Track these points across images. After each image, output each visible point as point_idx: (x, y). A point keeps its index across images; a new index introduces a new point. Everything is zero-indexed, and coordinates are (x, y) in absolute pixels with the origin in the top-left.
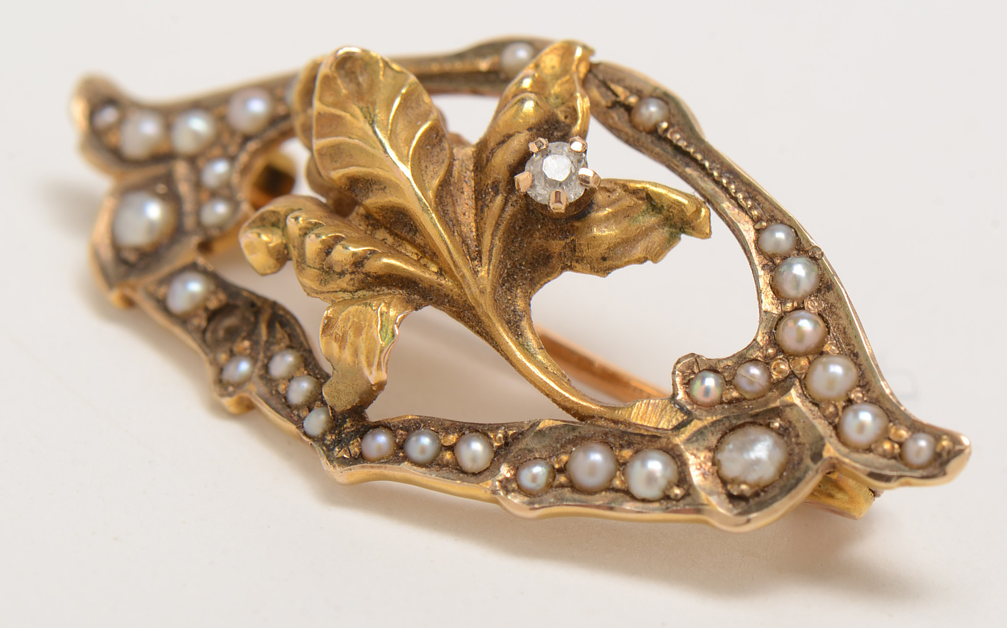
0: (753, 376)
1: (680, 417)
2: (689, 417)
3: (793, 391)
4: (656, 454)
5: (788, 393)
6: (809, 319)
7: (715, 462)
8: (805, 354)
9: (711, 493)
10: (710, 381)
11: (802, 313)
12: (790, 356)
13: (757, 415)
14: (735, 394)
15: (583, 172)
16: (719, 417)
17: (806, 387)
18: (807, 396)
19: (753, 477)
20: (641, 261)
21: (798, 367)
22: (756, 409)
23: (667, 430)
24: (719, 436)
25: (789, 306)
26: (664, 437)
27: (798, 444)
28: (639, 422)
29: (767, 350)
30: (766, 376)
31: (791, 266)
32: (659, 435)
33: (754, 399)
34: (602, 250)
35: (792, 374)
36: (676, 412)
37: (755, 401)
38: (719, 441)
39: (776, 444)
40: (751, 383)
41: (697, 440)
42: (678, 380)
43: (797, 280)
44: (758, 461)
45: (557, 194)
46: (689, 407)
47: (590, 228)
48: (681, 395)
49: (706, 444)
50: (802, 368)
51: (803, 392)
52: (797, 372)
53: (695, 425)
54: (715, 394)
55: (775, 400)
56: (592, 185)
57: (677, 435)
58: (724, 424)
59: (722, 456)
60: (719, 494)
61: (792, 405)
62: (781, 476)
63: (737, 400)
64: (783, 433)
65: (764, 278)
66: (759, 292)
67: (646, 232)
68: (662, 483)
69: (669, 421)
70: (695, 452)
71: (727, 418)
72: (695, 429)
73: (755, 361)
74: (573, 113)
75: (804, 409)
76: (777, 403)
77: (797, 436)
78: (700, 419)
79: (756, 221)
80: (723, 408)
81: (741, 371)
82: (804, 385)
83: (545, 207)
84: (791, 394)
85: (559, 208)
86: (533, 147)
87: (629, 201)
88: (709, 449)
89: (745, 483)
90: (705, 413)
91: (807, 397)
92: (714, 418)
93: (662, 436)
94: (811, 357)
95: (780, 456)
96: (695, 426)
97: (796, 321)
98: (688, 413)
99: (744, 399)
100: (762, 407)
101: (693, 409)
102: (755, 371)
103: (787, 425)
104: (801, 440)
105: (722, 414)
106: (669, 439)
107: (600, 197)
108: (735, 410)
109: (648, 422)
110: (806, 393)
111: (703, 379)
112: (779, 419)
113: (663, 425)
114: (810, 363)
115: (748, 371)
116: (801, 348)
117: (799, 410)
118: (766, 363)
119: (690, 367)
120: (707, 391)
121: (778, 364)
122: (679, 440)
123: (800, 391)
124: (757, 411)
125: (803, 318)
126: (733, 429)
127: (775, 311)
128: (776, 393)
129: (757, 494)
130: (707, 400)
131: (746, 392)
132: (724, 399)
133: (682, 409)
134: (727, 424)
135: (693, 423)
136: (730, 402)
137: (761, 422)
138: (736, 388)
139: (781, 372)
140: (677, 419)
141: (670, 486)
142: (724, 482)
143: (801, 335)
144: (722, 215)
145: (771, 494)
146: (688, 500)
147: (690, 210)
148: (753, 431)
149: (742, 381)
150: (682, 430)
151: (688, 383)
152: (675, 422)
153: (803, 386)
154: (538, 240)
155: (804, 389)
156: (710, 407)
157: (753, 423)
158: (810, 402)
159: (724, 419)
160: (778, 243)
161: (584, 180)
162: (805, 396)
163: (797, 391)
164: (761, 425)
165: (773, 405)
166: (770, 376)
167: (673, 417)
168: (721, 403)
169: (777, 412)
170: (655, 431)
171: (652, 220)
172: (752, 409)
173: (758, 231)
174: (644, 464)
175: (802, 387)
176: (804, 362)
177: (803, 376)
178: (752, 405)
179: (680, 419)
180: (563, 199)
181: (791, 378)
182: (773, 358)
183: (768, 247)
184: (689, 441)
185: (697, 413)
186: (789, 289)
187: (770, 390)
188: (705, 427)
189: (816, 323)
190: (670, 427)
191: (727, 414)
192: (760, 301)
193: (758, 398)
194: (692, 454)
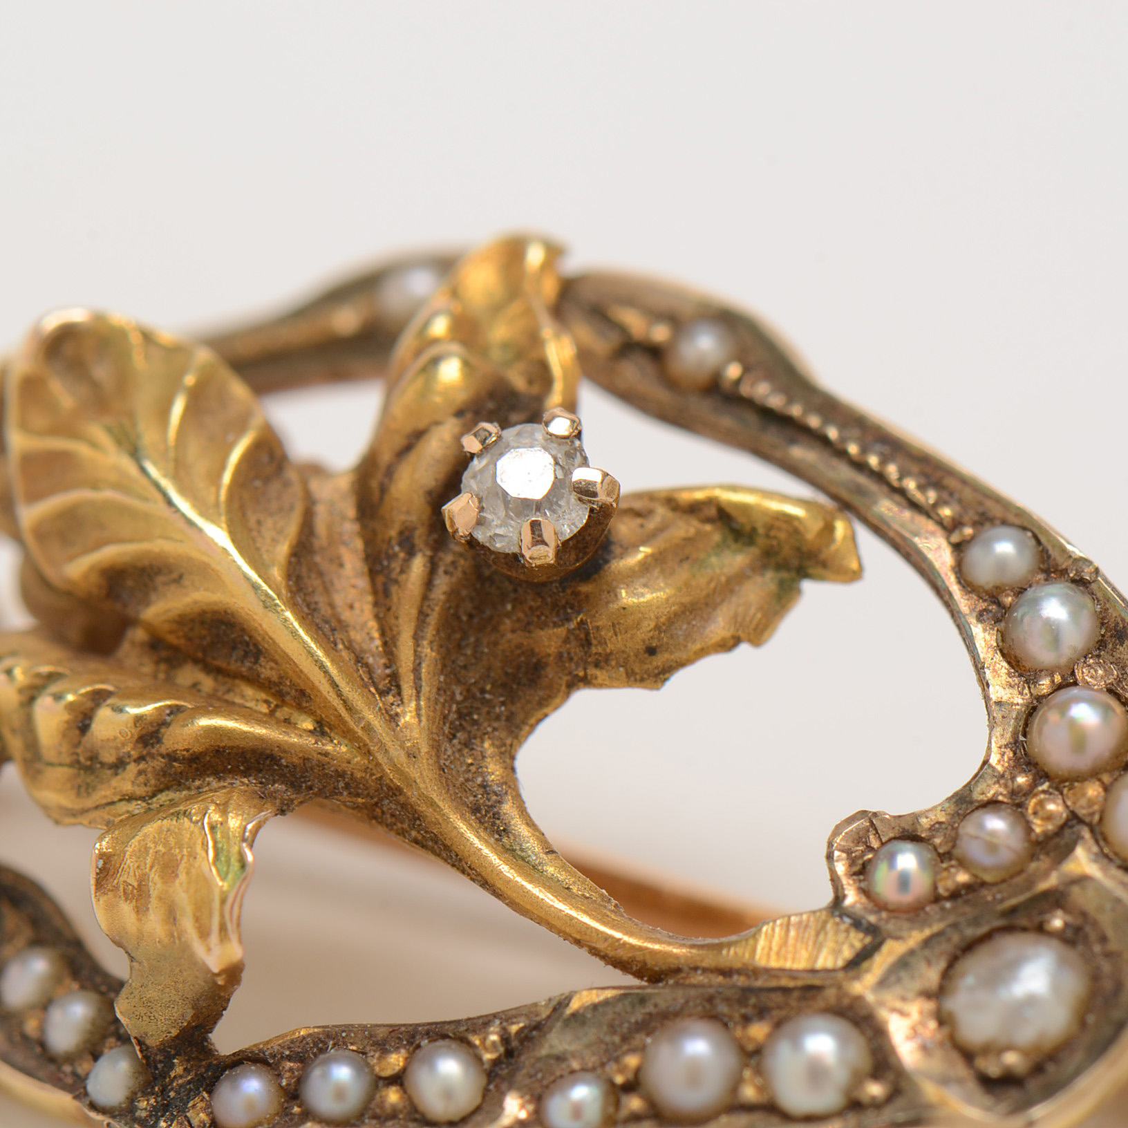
0: (993, 833)
1: (857, 940)
2: (875, 938)
3: (1080, 852)
4: (820, 1021)
5: (1071, 857)
6: (1091, 702)
7: (944, 1019)
8: (1094, 774)
9: (944, 1081)
10: (908, 860)
11: (1074, 691)
12: (1062, 782)
13: (1013, 911)
14: (962, 877)
15: (580, 474)
16: (936, 927)
17: (1105, 839)
18: (1111, 855)
19: (1027, 1034)
20: (728, 645)
21: (1083, 802)
22: (1009, 897)
23: (834, 970)
24: (943, 964)
25: (1045, 685)
26: (831, 986)
27: (1108, 955)
28: (774, 964)
29: (1013, 778)
30: (1020, 831)
31: (1036, 602)
32: (817, 982)
33: (1003, 881)
34: (645, 632)
35: (1074, 818)
36: (847, 931)
37: (1004, 886)
38: (946, 975)
39: (1062, 962)
40: (992, 847)
41: (899, 980)
42: (841, 868)
43: (1053, 632)
44: (1031, 1001)
45: (535, 526)
46: (872, 919)
47: (613, 592)
48: (852, 898)
49: (917, 985)
50: (1091, 803)
51: (1101, 850)
52: (1082, 812)
53: (891, 951)
54: (921, 884)
55: (1046, 875)
56: (602, 497)
57: (857, 977)
58: (949, 940)
59: (957, 1003)
60: (960, 1081)
61: (1082, 880)
62: (1082, 1023)
63: (969, 888)
64: (1073, 938)
65: (983, 637)
66: (979, 668)
67: (730, 586)
68: (840, 1076)
69: (836, 952)
70: (899, 1004)
71: (955, 926)
72: (891, 959)
73: (992, 804)
74: (542, 375)
75: (1108, 883)
76: (1052, 881)
77: (1103, 939)
78: (897, 938)
79: (949, 528)
80: (943, 909)
81: (968, 828)
82: (1100, 834)
83: (514, 559)
84: (1077, 857)
85: (544, 555)
86: (471, 444)
87: (684, 528)
88: (927, 995)
89: (1009, 1048)
90: (906, 925)
91: (1110, 860)
92: (927, 932)
93: (828, 983)
94: (1106, 778)
95: (1074, 984)
96: (890, 953)
97: (1064, 708)
98: (872, 930)
99: (983, 884)
100: (1021, 892)
101: (880, 919)
102: (996, 824)
103: (1079, 921)
104: (1113, 946)
105: (941, 920)
106: (840, 987)
107: (623, 528)
108: (967, 909)
109: (794, 960)
110: (1108, 854)
111: (891, 859)
112: (1059, 913)
113: (825, 960)
114: (1106, 789)
115: (981, 826)
116: (1083, 763)
117: (1100, 888)
118: (1016, 804)
119: (860, 838)
120: (904, 881)
121: (1041, 804)
122: (863, 986)
123: (1095, 849)
124: (1013, 901)
125: (1078, 700)
126: (969, 947)
127: (1019, 700)
128: (1043, 862)
129: (1038, 1069)
130: (908, 898)
131: (985, 869)
132: (941, 891)
133: (857, 924)
134: (956, 938)
135: (885, 948)
136: (955, 895)
137: (1024, 922)
138: (963, 864)
139: (1049, 817)
140: (852, 946)
141: (858, 1079)
142: (968, 1055)
143: (1079, 738)
144: (879, 529)
145: (1070, 1065)
146: (900, 1102)
147: (813, 528)
148: (1010, 945)
149: (973, 849)
150: (865, 965)
151: (862, 871)
152: (847, 954)
153: (1099, 837)
154: (510, 636)
155: (1102, 843)
156: (914, 913)
157: (1009, 929)
158: (1120, 867)
159: (949, 931)
160: (1002, 563)
161: (585, 492)
162: (1106, 856)
163: (1089, 850)
164: (1024, 929)
165: (1043, 886)
166: (1029, 829)
167: (843, 943)
168: (937, 899)
169: (1056, 899)
170: (810, 975)
171: (737, 560)
172: (1002, 901)
173: (959, 548)
174: (797, 1044)
175: (1097, 842)
176: (1093, 790)
177: (1097, 818)
178: (999, 892)
179: (858, 945)
180: (548, 535)
181: (1072, 827)
182: (1030, 792)
183: (984, 574)
184: (883, 983)
185: (890, 927)
186: (1039, 651)
187: (1033, 857)
188: (912, 953)
189: (1106, 709)
190: (840, 963)
191: (952, 919)
192: (985, 685)
193: (1012, 877)
194: (894, 1010)
